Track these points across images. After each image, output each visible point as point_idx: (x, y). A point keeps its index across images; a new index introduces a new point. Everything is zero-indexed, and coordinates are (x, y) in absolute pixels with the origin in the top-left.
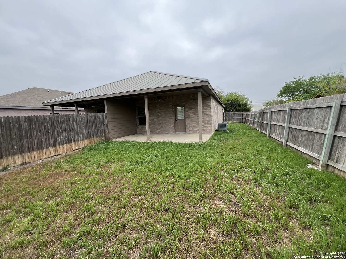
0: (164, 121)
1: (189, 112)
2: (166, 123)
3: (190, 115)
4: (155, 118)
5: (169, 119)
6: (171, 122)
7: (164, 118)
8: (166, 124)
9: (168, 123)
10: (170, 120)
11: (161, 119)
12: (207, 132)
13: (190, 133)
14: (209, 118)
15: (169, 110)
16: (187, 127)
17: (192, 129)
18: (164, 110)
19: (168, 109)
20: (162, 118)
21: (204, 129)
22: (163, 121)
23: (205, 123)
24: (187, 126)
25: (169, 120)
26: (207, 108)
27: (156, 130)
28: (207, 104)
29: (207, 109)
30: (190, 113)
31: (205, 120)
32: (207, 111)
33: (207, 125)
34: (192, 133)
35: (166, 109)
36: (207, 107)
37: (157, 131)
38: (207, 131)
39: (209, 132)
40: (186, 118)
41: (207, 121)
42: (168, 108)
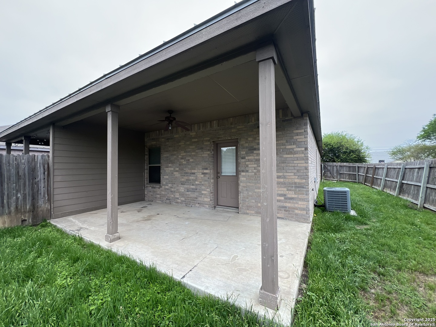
0: (192, 178)
1: (247, 158)
2: (196, 183)
3: (249, 166)
4: (177, 171)
5: (203, 174)
6: (206, 181)
7: (193, 171)
8: (197, 185)
9: (201, 182)
10: (204, 176)
11: (187, 173)
12: (296, 215)
13: (248, 211)
14: (300, 177)
15: (203, 153)
16: (241, 196)
17: (254, 201)
18: (193, 154)
19: (200, 150)
20: (189, 171)
21: (288, 205)
22: (190, 178)
23: (290, 190)
24: (243, 193)
25: (202, 176)
26: (295, 150)
27: (177, 195)
28: (295, 138)
29: (296, 153)
30: (249, 161)
31: (290, 181)
32: (295, 156)
33: (296, 196)
34: (253, 212)
35: (197, 151)
36: (294, 146)
37: (178, 198)
38: (296, 211)
39: (302, 215)
40: (240, 174)
41: (295, 183)
42: (202, 148)
